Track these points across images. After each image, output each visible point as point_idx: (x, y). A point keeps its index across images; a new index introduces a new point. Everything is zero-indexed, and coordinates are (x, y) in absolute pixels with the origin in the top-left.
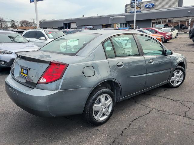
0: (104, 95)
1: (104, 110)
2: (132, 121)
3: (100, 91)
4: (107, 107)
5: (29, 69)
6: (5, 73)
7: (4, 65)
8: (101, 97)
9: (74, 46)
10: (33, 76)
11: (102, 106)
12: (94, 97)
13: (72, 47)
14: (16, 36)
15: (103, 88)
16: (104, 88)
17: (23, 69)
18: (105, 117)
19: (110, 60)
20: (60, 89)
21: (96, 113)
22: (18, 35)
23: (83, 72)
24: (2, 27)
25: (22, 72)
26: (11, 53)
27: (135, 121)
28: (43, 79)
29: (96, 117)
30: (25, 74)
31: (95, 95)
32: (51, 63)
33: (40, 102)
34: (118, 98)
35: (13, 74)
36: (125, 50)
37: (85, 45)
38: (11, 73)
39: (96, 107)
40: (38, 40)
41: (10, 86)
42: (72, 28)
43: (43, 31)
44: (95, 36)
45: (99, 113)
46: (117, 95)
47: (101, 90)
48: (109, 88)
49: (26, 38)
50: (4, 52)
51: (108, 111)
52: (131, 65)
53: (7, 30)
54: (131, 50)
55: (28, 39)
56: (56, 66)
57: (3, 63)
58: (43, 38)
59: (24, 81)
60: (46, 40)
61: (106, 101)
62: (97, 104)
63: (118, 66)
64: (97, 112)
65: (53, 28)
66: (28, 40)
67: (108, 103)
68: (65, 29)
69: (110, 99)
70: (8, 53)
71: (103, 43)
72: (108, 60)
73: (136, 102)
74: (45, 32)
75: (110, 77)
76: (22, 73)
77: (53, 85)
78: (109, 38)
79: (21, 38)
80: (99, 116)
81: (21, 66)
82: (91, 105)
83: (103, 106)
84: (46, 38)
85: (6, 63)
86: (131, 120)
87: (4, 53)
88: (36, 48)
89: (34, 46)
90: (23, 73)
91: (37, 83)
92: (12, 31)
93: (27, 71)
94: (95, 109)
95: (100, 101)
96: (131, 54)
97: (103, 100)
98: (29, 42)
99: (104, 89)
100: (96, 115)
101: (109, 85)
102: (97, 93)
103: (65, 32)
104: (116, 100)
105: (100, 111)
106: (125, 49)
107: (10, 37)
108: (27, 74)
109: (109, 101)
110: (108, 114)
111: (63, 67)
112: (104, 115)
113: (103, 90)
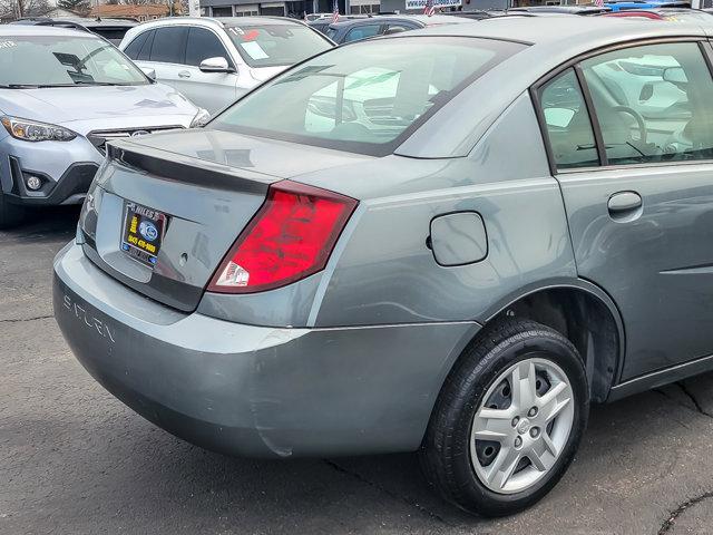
0: (531, 364)
1: (526, 437)
2: (680, 510)
3: (512, 340)
4: (543, 427)
5: (169, 217)
6: (42, 232)
7: (41, 194)
8: (515, 371)
9: (367, 103)
10: (185, 255)
11: (518, 418)
12: (478, 370)
13: (360, 109)
14: (93, 54)
15: (528, 325)
16: (534, 328)
17: (138, 216)
18: (531, 478)
19: (568, 178)
20: (312, 320)
21: (489, 452)
22: (101, 49)
23: (429, 240)
24: (22, 8)
25: (133, 230)
26: (73, 136)
27: (698, 509)
28: (232, 271)
29: (485, 474)
30: (147, 242)
31: (484, 361)
32: (272, 193)
33: (215, 379)
34: (606, 382)
35: (90, 242)
36: (649, 125)
37: (440, 101)
38: (79, 237)
39: (489, 421)
40: (194, 72)
41: (77, 299)
42: (354, 10)
43: (214, 25)
44: (493, 54)
45: (502, 453)
46: (598, 365)
47: (518, 337)
48: (554, 326)
49: (141, 64)
50: (41, 130)
51: (546, 447)
52: (673, 210)
53: (53, 24)
54: (678, 127)
55: (148, 67)
56: (301, 208)
57: (34, 182)
58: (220, 62)
59: (141, 275)
60: (231, 70)
61: (542, 394)
62: (494, 407)
63: (614, 213)
64: (490, 449)
65: (264, 12)
66: (147, 72)
67: (550, 404)
68: (321, 10)
69: (561, 385)
70: (55, 138)
71: (537, 93)
72: (562, 179)
73: (700, 410)
74: (226, 30)
75: (568, 270)
76: (134, 235)
77: (280, 300)
78: (572, 65)
79: (111, 61)
80: (503, 467)
81: (126, 201)
82: (462, 410)
83: (522, 420)
84: (231, 64)
85: (46, 186)
86: (672, 502)
87: (39, 135)
88: (183, 113)
89: (177, 99)
90: (138, 235)
91: (205, 290)
92: (73, 26)
93: (159, 224)
94: (480, 431)
95: (507, 392)
96: (679, 146)
97: (523, 385)
98: (152, 82)
99: (533, 333)
100: (486, 464)
101: (558, 313)
102: (497, 349)
103: (323, 29)
104: (593, 392)
105: (506, 446)
106: (646, 118)
107: (64, 58)
108: (157, 243)
109: (559, 399)
110: (548, 462)
111: (330, 210)
112: (525, 464)
113: (525, 335)
